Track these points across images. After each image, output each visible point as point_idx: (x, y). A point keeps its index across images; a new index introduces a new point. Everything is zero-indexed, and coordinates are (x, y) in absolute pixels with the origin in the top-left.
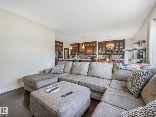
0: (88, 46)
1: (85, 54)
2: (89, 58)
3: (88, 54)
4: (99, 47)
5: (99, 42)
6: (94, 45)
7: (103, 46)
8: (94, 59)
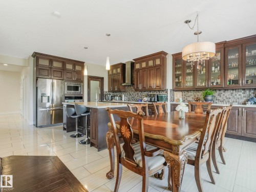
0: (144, 68)
2: (146, 99)
5: (173, 56)
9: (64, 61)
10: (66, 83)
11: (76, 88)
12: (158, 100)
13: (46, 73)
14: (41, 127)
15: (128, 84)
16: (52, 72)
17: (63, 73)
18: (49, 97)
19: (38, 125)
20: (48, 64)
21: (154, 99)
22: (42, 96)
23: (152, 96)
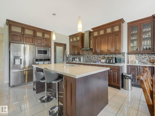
0: (102, 35)
1: (96, 53)
2: (103, 61)
3: (101, 53)
4: (130, 35)
5: (128, 23)
6: (116, 29)
7: (144, 30)
8: (117, 65)
9: (35, 30)
10: (37, 48)
11: (45, 52)
12: (116, 62)
13: (19, 38)
14: (13, 86)
15: (86, 49)
16: (24, 38)
17: (34, 40)
18: (21, 60)
19: (11, 85)
20: (20, 31)
21: (113, 61)
22: (14, 59)
23: (110, 58)
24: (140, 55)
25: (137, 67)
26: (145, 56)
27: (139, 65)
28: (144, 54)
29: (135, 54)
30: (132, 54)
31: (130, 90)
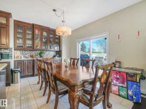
7: (28, 32)
24: (24, 51)
25: (23, 61)
26: (27, 52)
27: (24, 59)
28: (27, 50)
29: (20, 50)
30: (17, 50)
31: (19, 82)
